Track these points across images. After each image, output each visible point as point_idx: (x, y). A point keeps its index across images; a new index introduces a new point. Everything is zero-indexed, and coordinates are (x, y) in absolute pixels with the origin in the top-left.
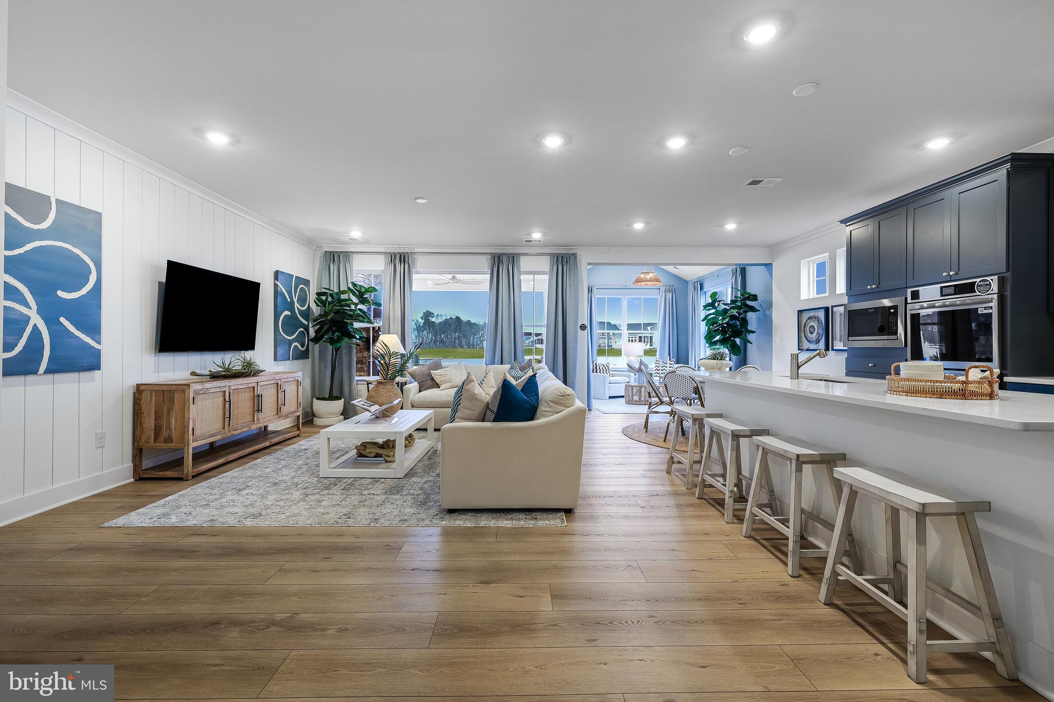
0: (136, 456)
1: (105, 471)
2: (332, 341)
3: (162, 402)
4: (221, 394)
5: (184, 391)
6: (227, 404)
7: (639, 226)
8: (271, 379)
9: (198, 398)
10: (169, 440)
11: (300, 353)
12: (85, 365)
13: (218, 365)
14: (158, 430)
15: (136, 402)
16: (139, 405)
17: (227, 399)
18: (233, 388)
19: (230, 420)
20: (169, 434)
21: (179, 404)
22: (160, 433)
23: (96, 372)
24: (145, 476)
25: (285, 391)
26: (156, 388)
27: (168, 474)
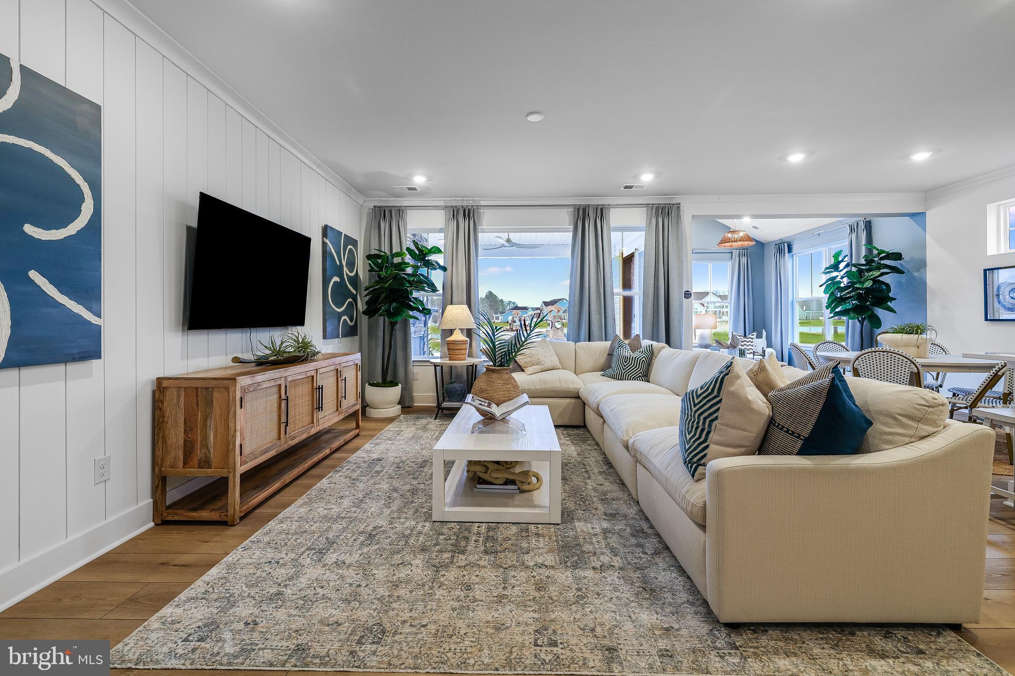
0: (157, 487)
1: (110, 519)
2: (390, 314)
3: (195, 406)
4: (275, 390)
5: (227, 389)
6: (284, 404)
7: (796, 158)
8: (331, 363)
9: (248, 398)
10: (205, 463)
11: (348, 328)
12: (75, 351)
13: (266, 347)
14: (189, 449)
15: (156, 405)
16: (161, 409)
17: (283, 397)
18: (289, 379)
19: (287, 425)
20: (206, 453)
21: (220, 409)
22: (192, 452)
23: (95, 362)
24: (170, 518)
25: (345, 380)
26: (184, 384)
27: (205, 515)
